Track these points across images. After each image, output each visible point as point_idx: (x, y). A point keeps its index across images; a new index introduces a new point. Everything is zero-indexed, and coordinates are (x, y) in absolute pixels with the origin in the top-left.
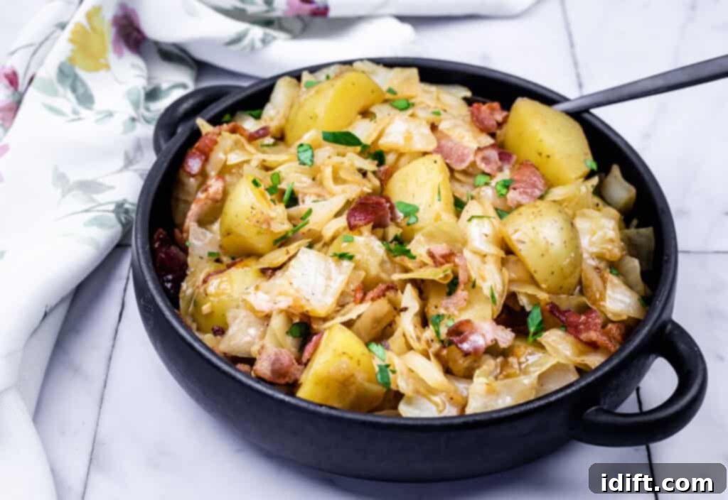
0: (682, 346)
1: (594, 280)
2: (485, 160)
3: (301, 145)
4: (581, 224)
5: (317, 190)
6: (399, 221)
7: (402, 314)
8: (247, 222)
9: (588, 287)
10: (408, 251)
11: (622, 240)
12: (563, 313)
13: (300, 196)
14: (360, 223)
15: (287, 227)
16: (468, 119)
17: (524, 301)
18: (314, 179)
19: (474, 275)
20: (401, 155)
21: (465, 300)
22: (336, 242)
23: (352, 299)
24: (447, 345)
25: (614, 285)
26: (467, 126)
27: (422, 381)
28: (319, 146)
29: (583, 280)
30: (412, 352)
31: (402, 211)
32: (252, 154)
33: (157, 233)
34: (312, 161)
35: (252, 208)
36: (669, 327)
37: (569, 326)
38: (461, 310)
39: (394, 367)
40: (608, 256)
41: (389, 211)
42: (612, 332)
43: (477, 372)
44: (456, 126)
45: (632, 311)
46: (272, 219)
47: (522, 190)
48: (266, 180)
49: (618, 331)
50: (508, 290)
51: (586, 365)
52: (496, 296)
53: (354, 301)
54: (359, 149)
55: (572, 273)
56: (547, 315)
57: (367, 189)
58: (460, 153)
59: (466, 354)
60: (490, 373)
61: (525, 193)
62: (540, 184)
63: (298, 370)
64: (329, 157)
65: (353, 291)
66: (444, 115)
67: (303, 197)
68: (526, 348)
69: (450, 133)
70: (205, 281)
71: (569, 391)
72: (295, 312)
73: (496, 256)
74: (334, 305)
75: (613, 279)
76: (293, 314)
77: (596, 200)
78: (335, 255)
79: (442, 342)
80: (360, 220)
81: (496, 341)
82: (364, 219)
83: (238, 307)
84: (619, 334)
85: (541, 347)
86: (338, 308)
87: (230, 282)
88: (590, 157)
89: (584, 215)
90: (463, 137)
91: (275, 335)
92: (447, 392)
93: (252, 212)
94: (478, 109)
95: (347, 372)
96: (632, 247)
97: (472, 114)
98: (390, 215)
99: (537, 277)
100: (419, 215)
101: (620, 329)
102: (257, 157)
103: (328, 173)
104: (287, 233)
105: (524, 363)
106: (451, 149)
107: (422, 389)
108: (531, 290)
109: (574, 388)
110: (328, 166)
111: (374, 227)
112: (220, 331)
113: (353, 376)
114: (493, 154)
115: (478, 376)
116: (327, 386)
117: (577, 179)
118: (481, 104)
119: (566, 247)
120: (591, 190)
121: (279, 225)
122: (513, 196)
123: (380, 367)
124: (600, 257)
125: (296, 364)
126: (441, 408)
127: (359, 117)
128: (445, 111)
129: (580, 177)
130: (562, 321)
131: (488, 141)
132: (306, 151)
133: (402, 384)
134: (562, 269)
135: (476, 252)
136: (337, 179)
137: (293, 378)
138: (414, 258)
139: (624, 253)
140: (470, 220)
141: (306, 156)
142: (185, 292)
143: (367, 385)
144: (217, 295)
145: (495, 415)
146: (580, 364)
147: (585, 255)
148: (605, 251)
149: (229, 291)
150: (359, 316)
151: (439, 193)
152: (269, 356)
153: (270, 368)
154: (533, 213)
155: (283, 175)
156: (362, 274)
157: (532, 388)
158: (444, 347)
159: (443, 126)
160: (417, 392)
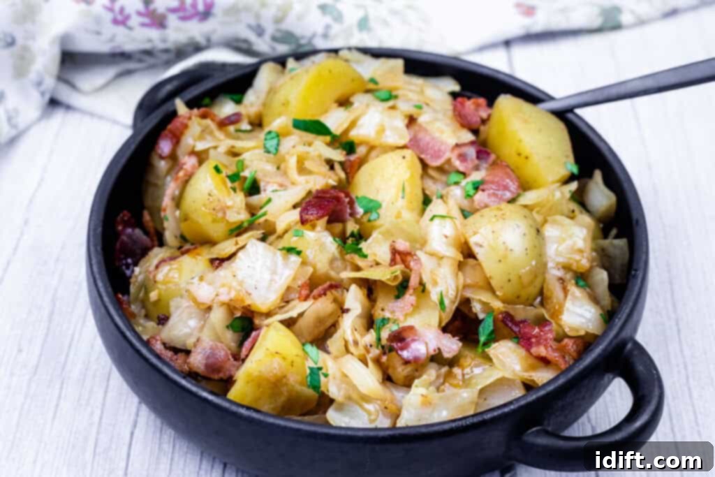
0: (640, 368)
1: (556, 290)
2: (462, 157)
3: (270, 132)
4: (550, 231)
5: (279, 179)
6: (358, 216)
7: (345, 315)
8: (203, 209)
9: (550, 298)
10: (360, 250)
11: (594, 250)
12: (517, 324)
13: (262, 185)
14: (311, 217)
15: (243, 216)
16: (450, 113)
17: (477, 308)
18: (278, 168)
19: (426, 279)
20: (372, 148)
21: (412, 305)
22: (286, 236)
23: (297, 295)
24: (387, 351)
25: (575, 298)
26: (448, 121)
27: (354, 387)
28: (287, 134)
29: (545, 291)
30: (349, 357)
31: (362, 207)
32: (220, 140)
33: (121, 215)
34: (277, 150)
35: (210, 195)
36: (629, 346)
37: (522, 338)
38: (406, 316)
39: (327, 370)
40: (574, 267)
41: (348, 206)
42: (567, 348)
43: (416, 382)
44: (436, 120)
45: (591, 327)
46: (228, 207)
47: (491, 191)
48: (230, 167)
49: (575, 347)
50: (462, 295)
51: (533, 381)
52: (447, 302)
53: (299, 298)
54: (328, 138)
55: (531, 282)
56: (500, 325)
57: (332, 182)
58: (436, 148)
59: (407, 362)
60: (431, 384)
61: (495, 195)
62: (513, 186)
63: (234, 366)
64: (294, 147)
65: (299, 287)
66: (425, 108)
67: (265, 186)
68: (473, 359)
69: (429, 127)
70: (157, 267)
71: (506, 410)
72: (237, 306)
73: (453, 259)
74: (278, 301)
75: (575, 291)
76: (235, 308)
77: (574, 206)
78: (283, 249)
79: (383, 347)
80: (312, 214)
81: (439, 349)
82: (317, 214)
83: (182, 297)
84: (575, 351)
85: (488, 359)
86: (283, 304)
87: (179, 270)
88: (571, 159)
89: (555, 222)
90: (442, 132)
91: (214, 329)
92: (383, 400)
93: (209, 199)
94: (462, 104)
95: (279, 374)
96: (604, 258)
97: (455, 109)
98: (348, 211)
99: (494, 283)
100: (382, 211)
101: (577, 346)
102: (225, 143)
103: (292, 162)
104: (242, 223)
105: (468, 374)
106: (428, 143)
107: (355, 396)
108: (486, 297)
109: (512, 407)
110: (293, 155)
111: (329, 222)
112: (163, 320)
113: (285, 377)
114: (472, 152)
115: (417, 386)
116: (259, 385)
117: (553, 182)
118: (465, 99)
119: (527, 254)
120: (568, 195)
121: (236, 215)
122: (480, 197)
123: (311, 369)
124: (567, 268)
125: (232, 359)
126: (373, 417)
127: (335, 105)
128: (427, 104)
129: (558, 181)
130: (515, 332)
131: (469, 137)
132: (273, 138)
133: (333, 389)
134: (520, 277)
135: (432, 255)
136: (302, 170)
137: (227, 373)
138: (365, 256)
139: (595, 264)
140: (432, 219)
141: (271, 144)
142: (136, 277)
143: (299, 388)
144: (165, 283)
145: (424, 430)
146: (527, 379)
147: (550, 265)
148: (571, 261)
149: (176, 280)
150: (301, 315)
151: (404, 190)
152: (204, 349)
153: (204, 362)
154: (496, 216)
155: (247, 162)
156: (310, 270)
157: (472, 403)
158: (384, 353)
159: (423, 119)
160: (349, 398)
